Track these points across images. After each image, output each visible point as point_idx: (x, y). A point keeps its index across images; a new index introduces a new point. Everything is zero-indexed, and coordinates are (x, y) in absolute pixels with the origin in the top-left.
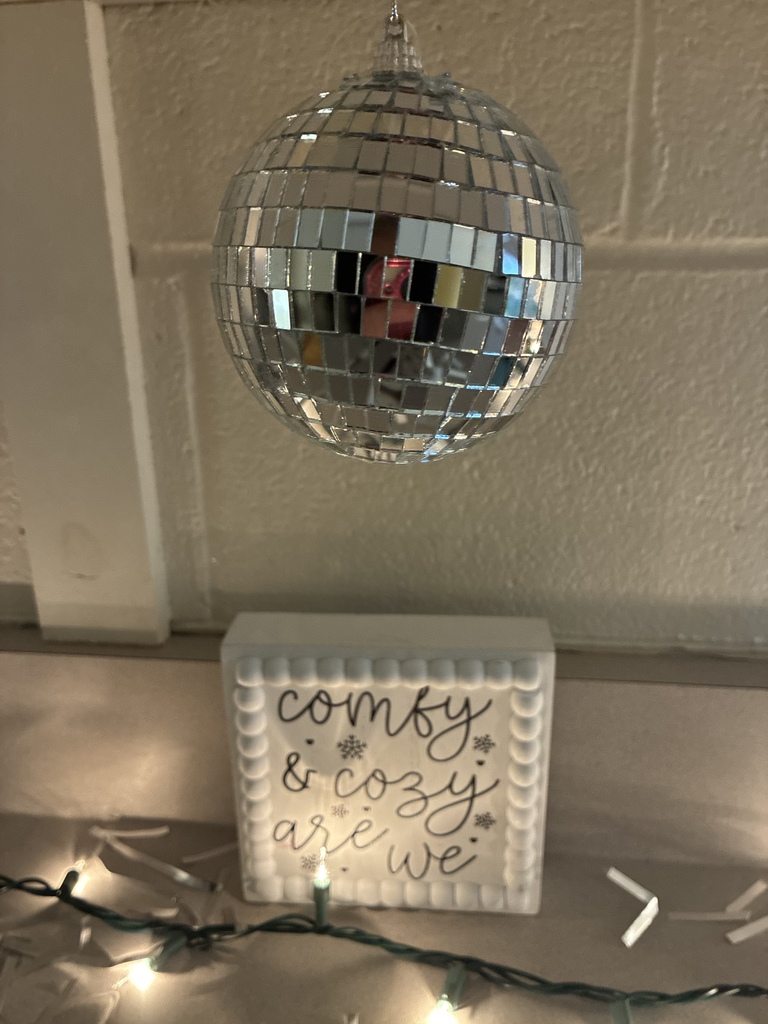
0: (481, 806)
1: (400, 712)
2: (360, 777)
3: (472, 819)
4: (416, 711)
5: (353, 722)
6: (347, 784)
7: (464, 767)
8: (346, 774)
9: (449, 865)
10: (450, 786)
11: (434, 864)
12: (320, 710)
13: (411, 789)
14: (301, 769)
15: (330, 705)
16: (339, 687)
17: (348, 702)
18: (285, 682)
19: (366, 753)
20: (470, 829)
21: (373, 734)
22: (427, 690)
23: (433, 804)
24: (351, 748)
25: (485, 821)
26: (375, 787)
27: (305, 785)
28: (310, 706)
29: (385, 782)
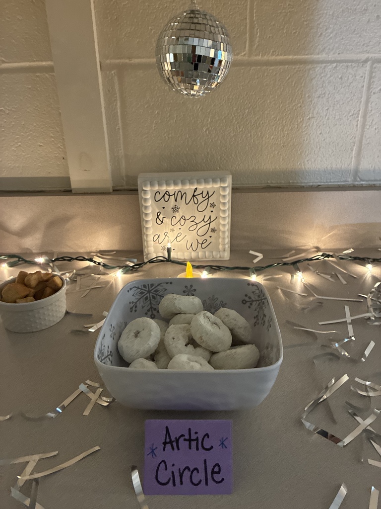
0: (213, 225)
1: (189, 196)
2: (178, 218)
3: (210, 230)
4: (194, 196)
5: (176, 201)
6: (174, 221)
7: (207, 213)
8: (174, 218)
9: (204, 246)
10: (204, 220)
11: (200, 245)
12: (166, 197)
13: (192, 221)
14: (161, 217)
15: (169, 195)
16: (172, 189)
17: (174, 194)
18: (156, 188)
19: (180, 210)
20: (209, 233)
21: (181, 204)
22: (196, 188)
23: (199, 225)
24: (175, 209)
25: (213, 230)
26: (182, 221)
27: (162, 222)
28: (164, 196)
29: (185, 220)
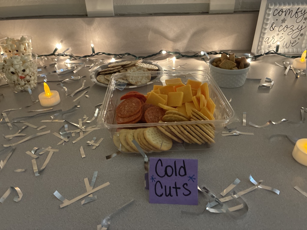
0: (302, 32)
1: (294, 12)
4: (296, 12)
5: (285, 15)
7: (301, 24)
8: (281, 26)
9: (293, 45)
10: (298, 28)
13: (291, 29)
15: (282, 12)
16: (285, 8)
17: (286, 11)
19: (286, 22)
20: (299, 37)
21: (288, 18)
22: (299, 8)
23: (294, 32)
24: (284, 21)
25: (302, 35)
26: (286, 28)
27: (273, 29)
28: (279, 12)
